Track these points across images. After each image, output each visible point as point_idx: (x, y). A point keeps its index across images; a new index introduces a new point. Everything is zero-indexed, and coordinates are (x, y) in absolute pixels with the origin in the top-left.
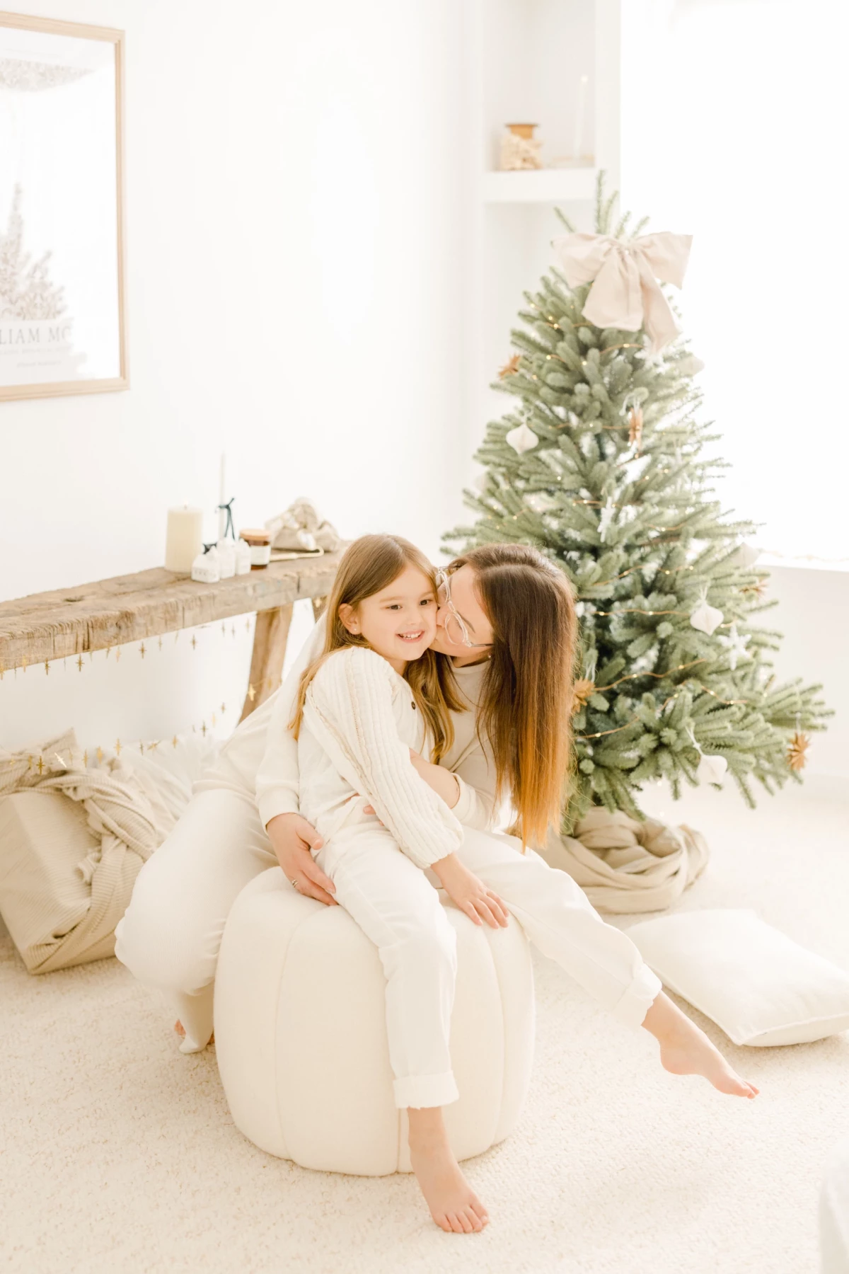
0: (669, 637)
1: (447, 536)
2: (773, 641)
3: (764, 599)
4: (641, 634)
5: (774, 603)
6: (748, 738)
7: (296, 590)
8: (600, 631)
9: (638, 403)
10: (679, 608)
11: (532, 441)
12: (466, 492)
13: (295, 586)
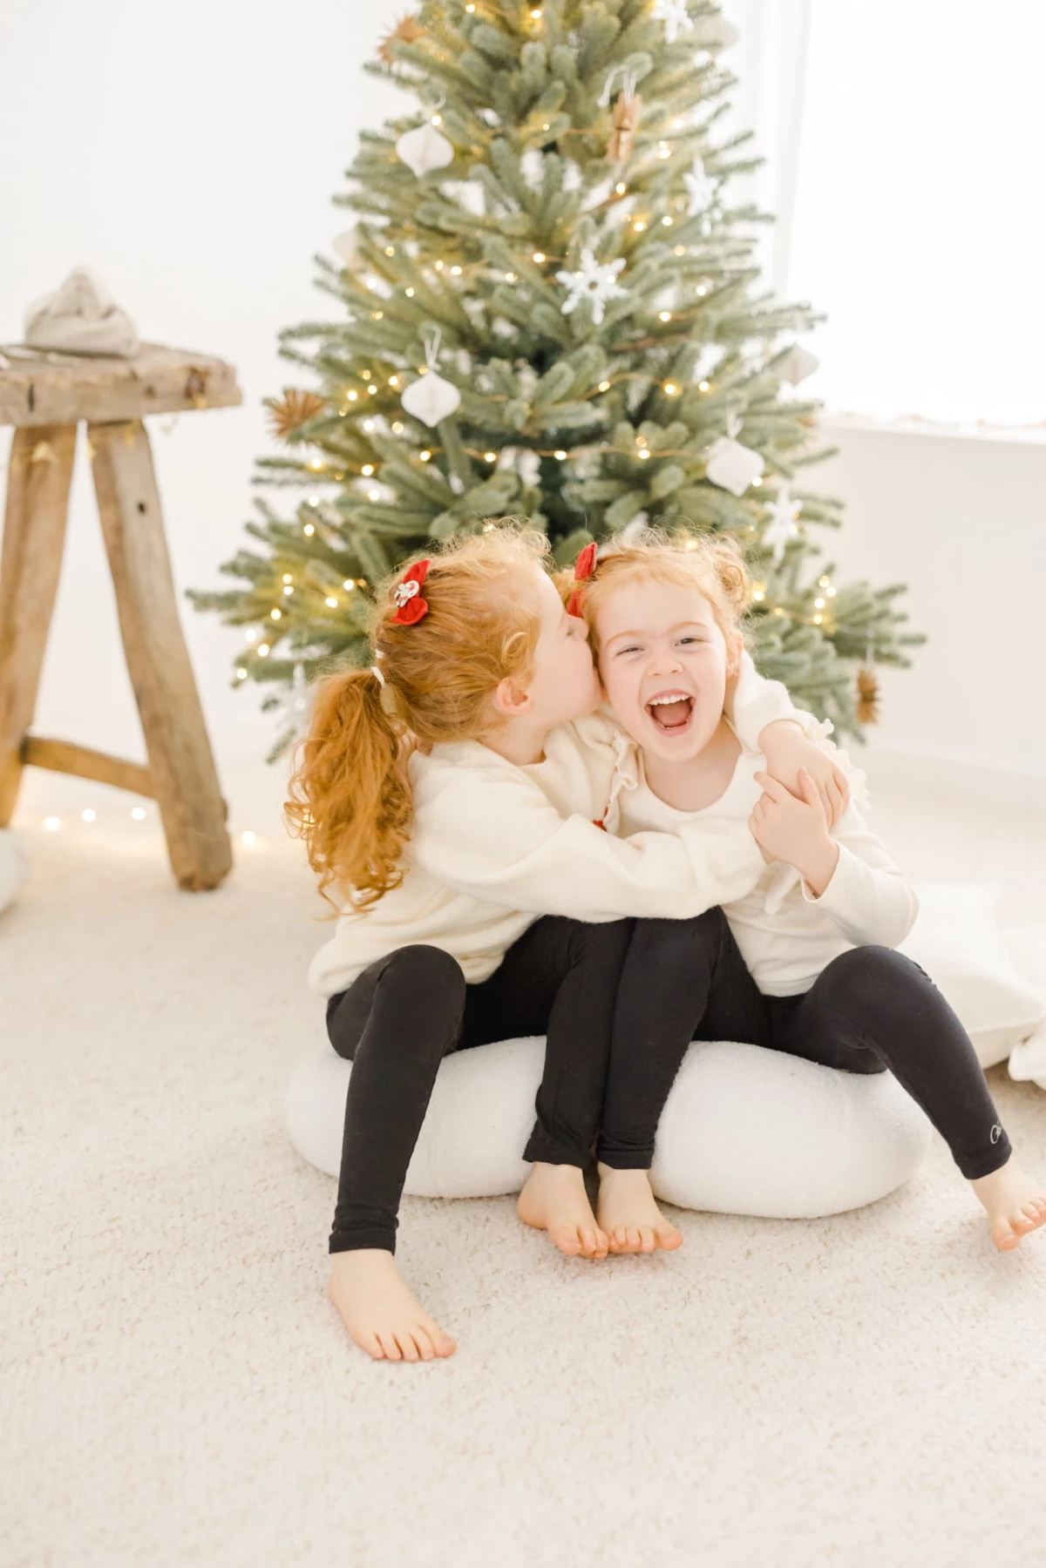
0: (671, 497)
1: (288, 334)
2: (831, 513)
3: (814, 446)
4: (624, 492)
5: (831, 453)
6: (799, 665)
7: (25, 406)
8: (548, 494)
9: (633, 83)
10: (691, 446)
11: (442, 154)
12: (320, 261)
13: (23, 399)
